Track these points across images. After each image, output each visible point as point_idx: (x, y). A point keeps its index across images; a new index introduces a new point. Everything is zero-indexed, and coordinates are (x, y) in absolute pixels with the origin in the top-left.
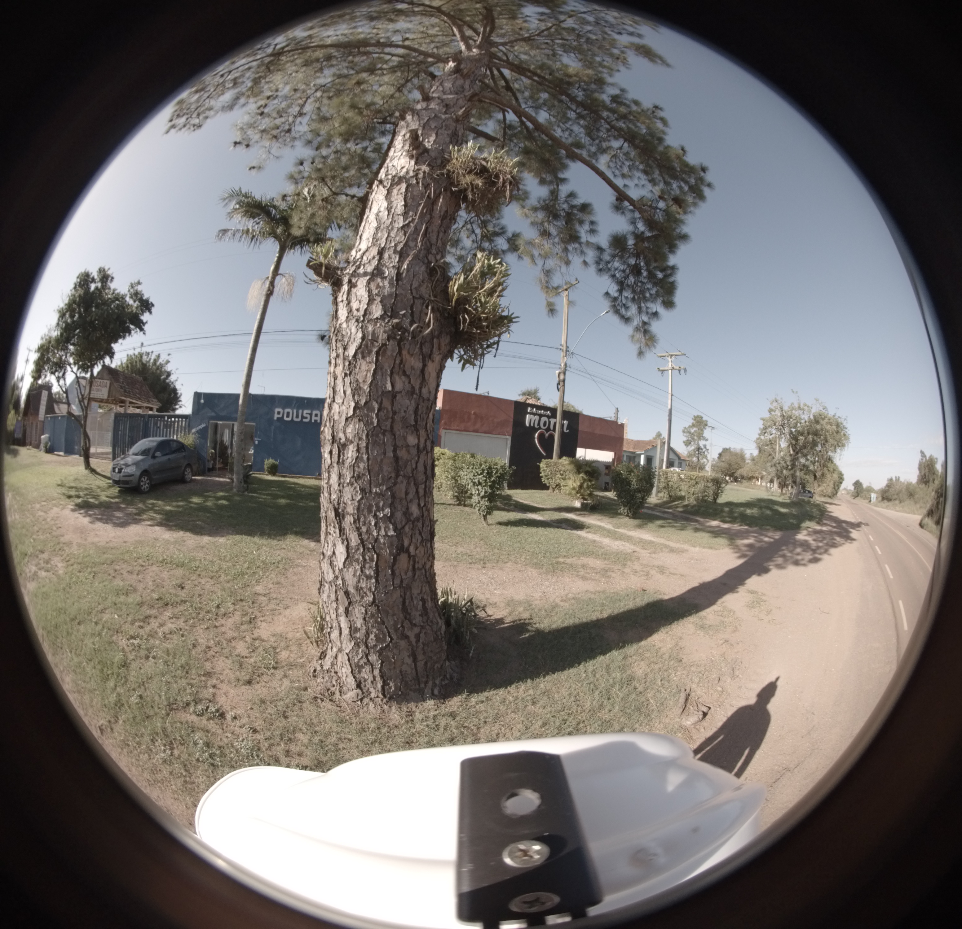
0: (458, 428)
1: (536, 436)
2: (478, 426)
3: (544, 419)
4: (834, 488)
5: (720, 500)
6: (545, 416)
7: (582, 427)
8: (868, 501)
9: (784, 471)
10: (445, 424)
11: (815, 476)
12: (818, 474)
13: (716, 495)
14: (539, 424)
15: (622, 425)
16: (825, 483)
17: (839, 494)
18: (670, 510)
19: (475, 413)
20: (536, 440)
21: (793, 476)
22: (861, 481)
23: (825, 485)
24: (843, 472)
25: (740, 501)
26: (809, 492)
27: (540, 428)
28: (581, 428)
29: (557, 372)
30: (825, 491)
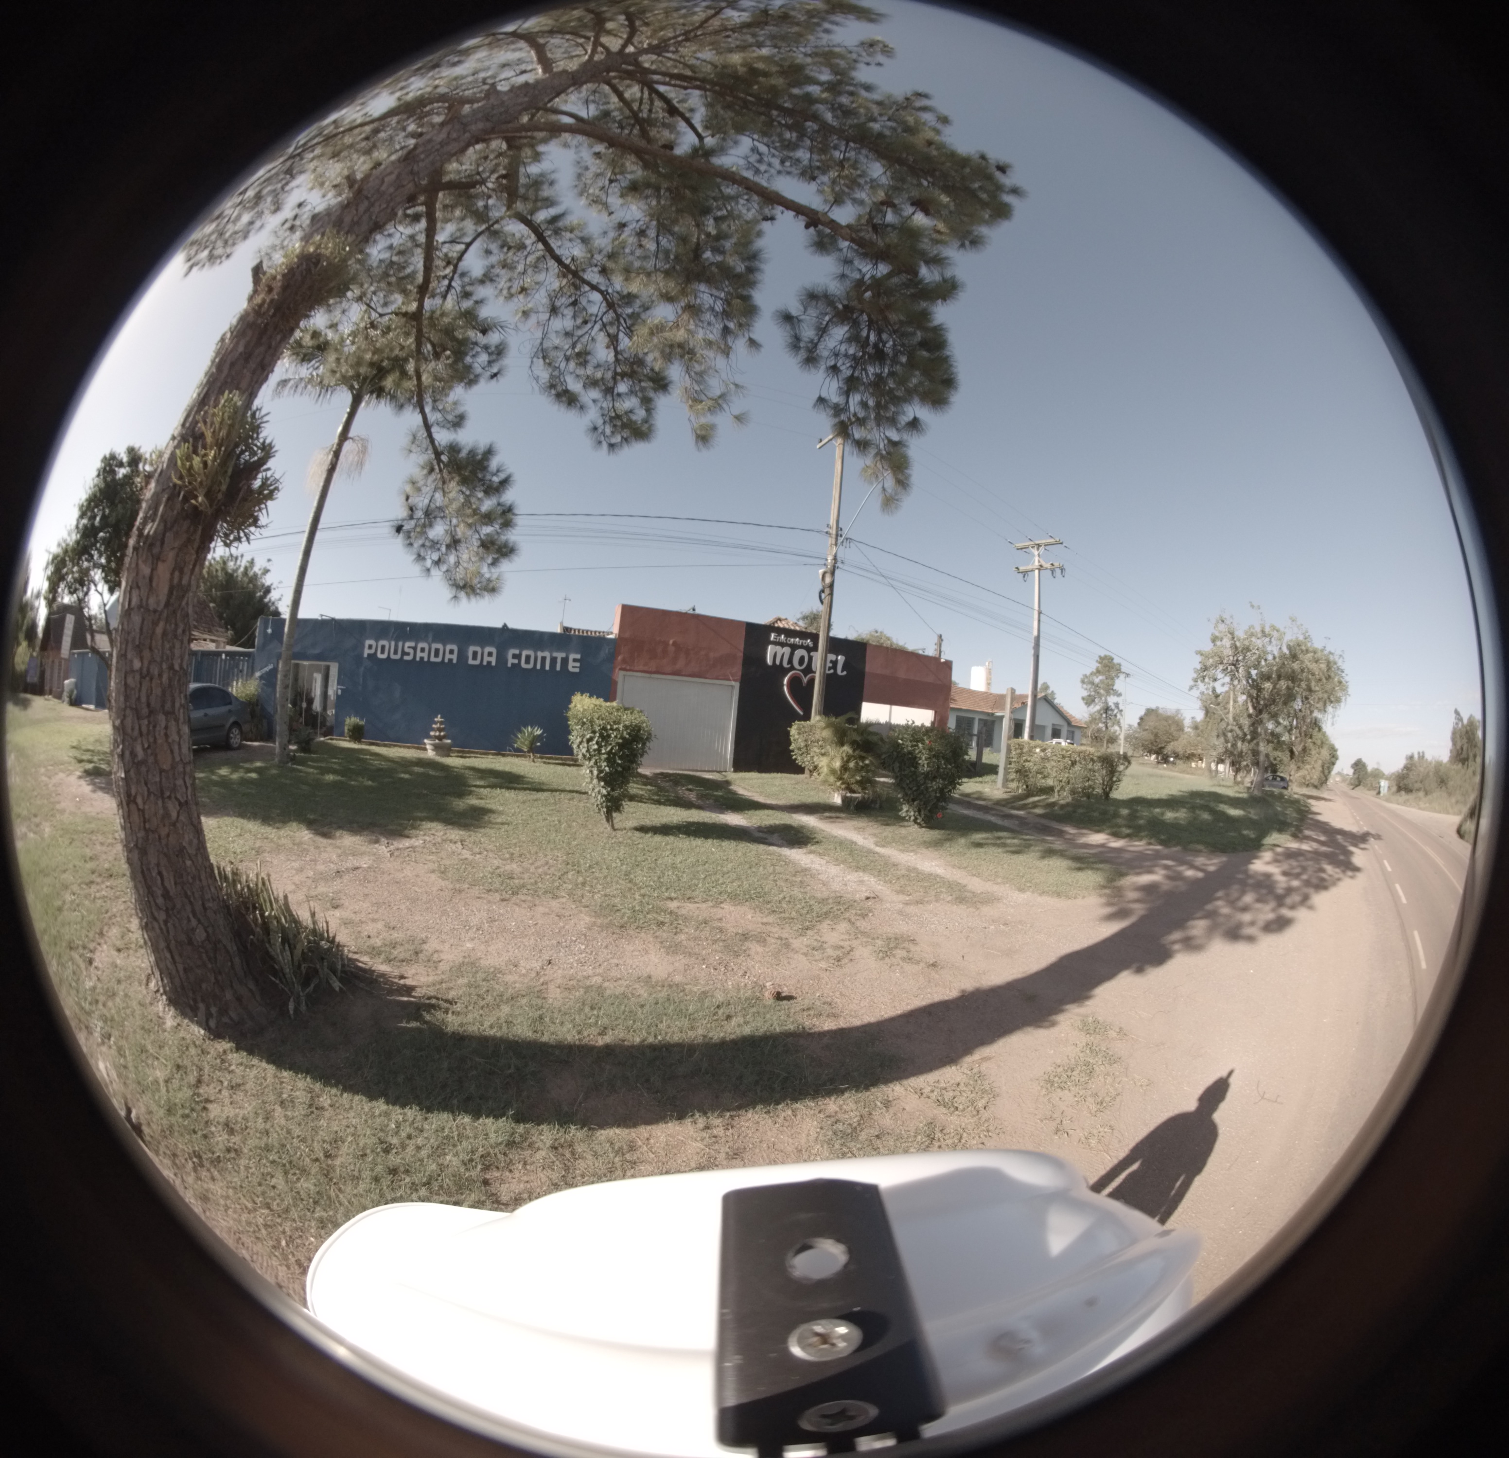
0: (646, 668)
1: (785, 681)
2: (680, 664)
3: (799, 653)
4: (1323, 772)
5: (1116, 795)
6: (802, 647)
7: (873, 666)
8: (1374, 793)
9: (1239, 744)
10: (624, 661)
11: (1292, 752)
12: (1297, 749)
13: (1110, 784)
14: (790, 661)
15: (948, 665)
16: (1309, 763)
17: (1331, 782)
18: (1021, 813)
19: (674, 644)
20: (785, 688)
21: (1255, 753)
22: (1364, 760)
23: (1308, 767)
24: (1337, 746)
25: (1157, 797)
26: (1283, 779)
27: (792, 668)
28: (868, 668)
29: (821, 571)
30: (1308, 778)
